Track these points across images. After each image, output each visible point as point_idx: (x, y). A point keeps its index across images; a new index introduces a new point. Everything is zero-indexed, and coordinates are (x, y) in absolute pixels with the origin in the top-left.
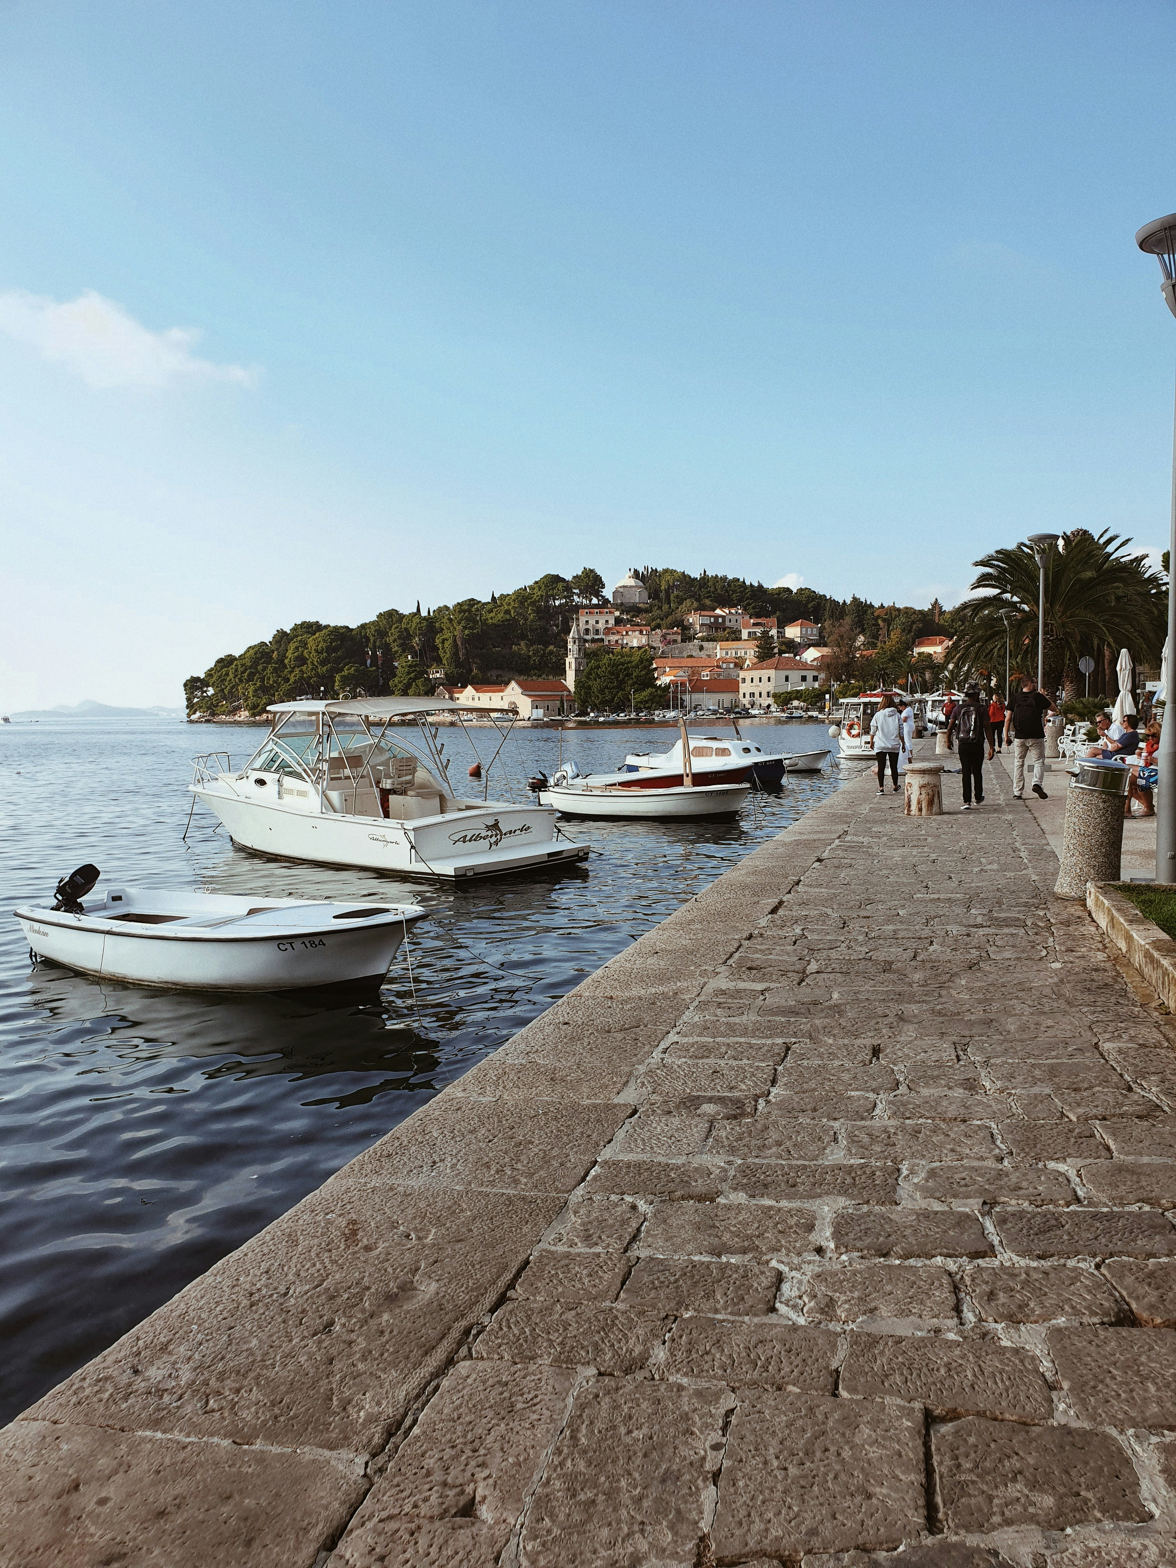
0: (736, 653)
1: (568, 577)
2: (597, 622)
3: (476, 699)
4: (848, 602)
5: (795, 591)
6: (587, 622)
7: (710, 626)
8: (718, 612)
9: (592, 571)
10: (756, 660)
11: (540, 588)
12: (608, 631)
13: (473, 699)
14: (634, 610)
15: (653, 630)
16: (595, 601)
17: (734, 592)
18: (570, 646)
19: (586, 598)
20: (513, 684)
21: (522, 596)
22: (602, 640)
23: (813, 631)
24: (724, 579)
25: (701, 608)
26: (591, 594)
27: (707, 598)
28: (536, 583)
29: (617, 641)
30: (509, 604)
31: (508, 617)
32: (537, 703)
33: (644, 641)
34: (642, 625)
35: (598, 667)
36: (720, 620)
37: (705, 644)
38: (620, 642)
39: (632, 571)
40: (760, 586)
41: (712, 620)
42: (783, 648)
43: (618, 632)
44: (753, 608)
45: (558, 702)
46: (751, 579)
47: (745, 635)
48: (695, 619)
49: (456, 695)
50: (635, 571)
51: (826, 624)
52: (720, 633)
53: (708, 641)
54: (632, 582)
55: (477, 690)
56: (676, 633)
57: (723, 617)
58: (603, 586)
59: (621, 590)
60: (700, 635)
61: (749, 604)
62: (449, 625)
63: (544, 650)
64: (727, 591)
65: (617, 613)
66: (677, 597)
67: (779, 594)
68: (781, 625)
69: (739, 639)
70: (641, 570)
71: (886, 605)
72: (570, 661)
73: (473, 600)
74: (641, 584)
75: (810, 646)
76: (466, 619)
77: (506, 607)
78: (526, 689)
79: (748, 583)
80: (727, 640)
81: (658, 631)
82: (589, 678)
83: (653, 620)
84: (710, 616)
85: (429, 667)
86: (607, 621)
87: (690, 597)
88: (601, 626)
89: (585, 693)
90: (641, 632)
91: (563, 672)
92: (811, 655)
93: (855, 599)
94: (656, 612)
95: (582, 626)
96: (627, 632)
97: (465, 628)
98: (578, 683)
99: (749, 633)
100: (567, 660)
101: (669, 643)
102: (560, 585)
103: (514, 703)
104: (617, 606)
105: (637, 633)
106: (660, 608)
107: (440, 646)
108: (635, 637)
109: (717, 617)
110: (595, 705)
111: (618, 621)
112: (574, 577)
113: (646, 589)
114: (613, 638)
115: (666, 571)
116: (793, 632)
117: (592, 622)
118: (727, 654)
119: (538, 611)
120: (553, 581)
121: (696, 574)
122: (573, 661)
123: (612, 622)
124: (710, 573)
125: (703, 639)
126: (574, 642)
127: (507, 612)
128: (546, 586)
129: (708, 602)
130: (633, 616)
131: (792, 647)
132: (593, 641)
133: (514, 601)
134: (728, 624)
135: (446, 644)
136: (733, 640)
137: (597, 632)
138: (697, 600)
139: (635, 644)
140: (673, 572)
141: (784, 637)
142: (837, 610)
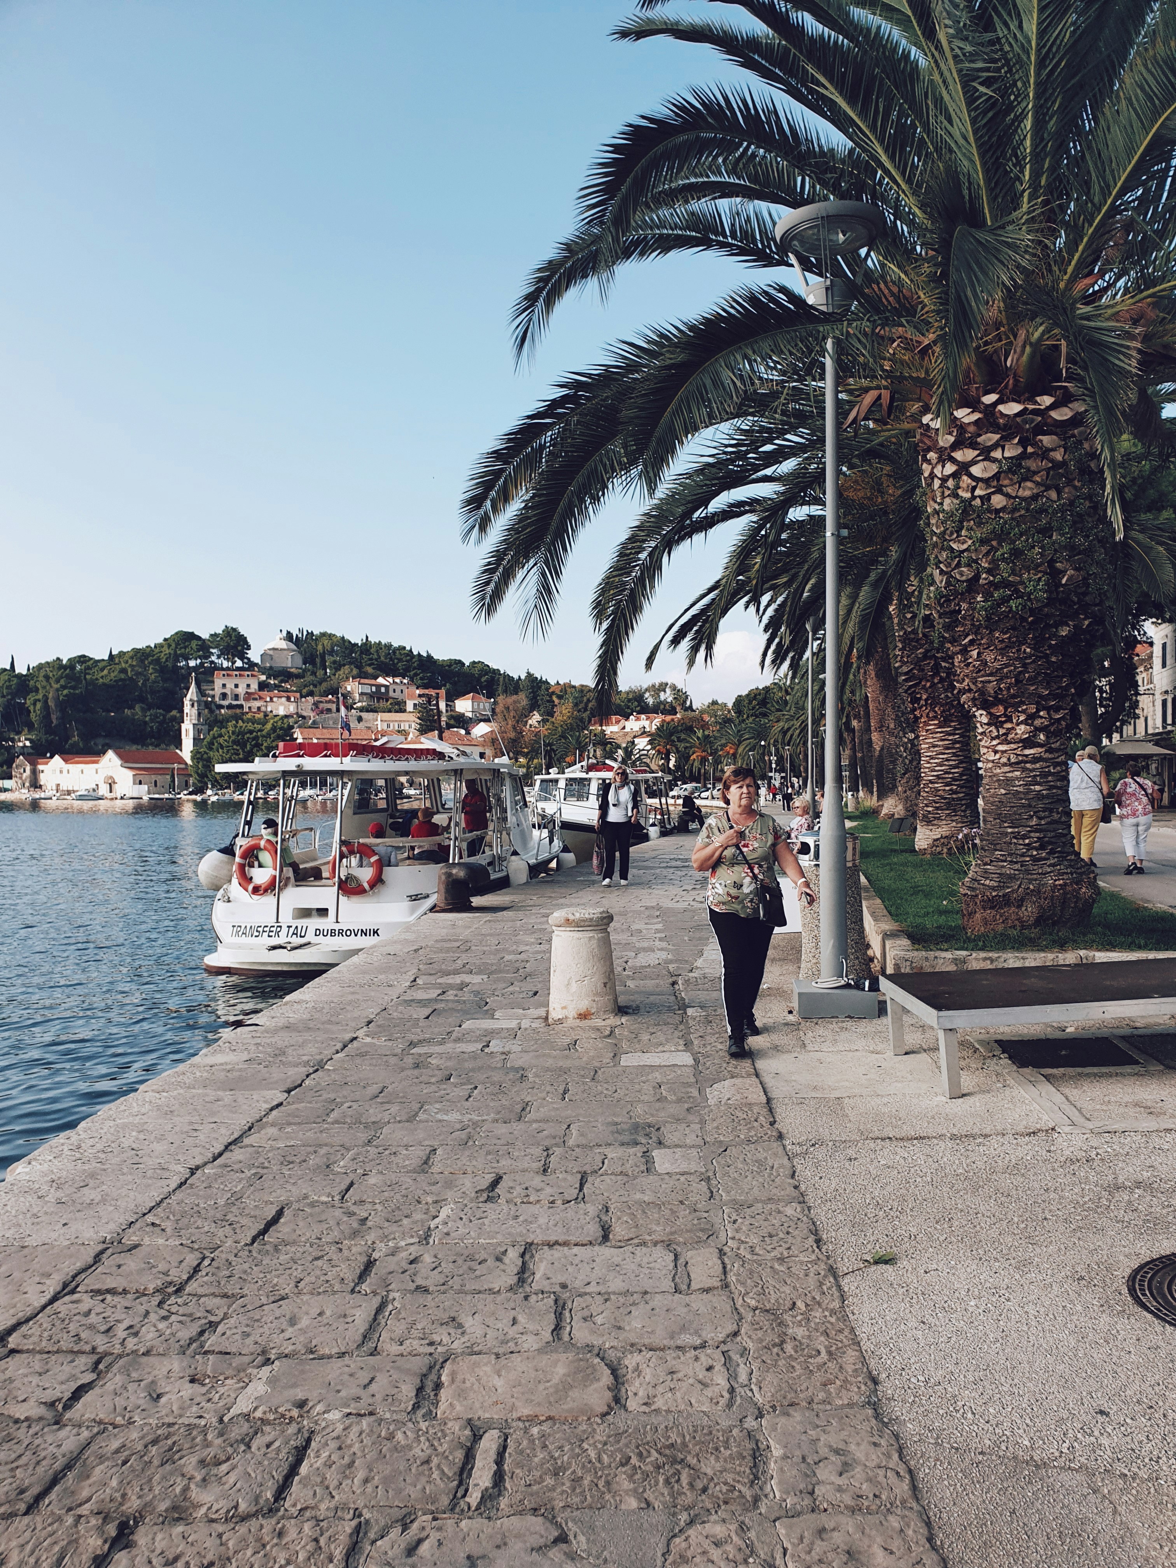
0: (399, 726)
1: (205, 635)
2: (236, 686)
3: (65, 772)
4: (523, 677)
5: (467, 664)
6: (224, 685)
7: (371, 696)
8: (381, 680)
9: (235, 630)
10: (417, 733)
11: (169, 646)
12: (249, 696)
13: (61, 772)
14: (284, 675)
15: (302, 696)
16: (239, 663)
17: (400, 660)
18: (187, 710)
19: (228, 660)
20: (110, 754)
22: (241, 706)
23: (485, 705)
24: (389, 646)
25: (362, 675)
26: (234, 656)
27: (370, 665)
28: (169, 640)
29: (259, 708)
30: (127, 662)
31: (123, 676)
32: (141, 777)
33: (292, 708)
34: (293, 691)
36: (383, 690)
37: (364, 715)
38: (263, 709)
39: (285, 633)
40: (429, 657)
41: (374, 689)
42: (452, 722)
43: (261, 698)
44: (421, 679)
45: (168, 777)
46: (419, 648)
47: (410, 706)
48: (353, 687)
49: (41, 767)
50: (288, 633)
51: (500, 699)
52: (383, 704)
53: (367, 711)
54: (283, 645)
55: (66, 761)
56: (330, 701)
57: (386, 687)
58: (249, 648)
59: (271, 652)
60: (359, 705)
61: (416, 675)
62: (43, 684)
64: (391, 659)
65: (263, 678)
66: (334, 662)
67: (450, 666)
68: (451, 698)
69: (404, 711)
70: (295, 632)
71: (561, 682)
72: (188, 727)
74: (294, 647)
75: (481, 721)
76: (67, 676)
77: (124, 665)
78: (127, 760)
79: (415, 653)
80: (390, 711)
81: (309, 698)
83: (305, 686)
84: (372, 685)
86: (248, 686)
87: (350, 663)
88: (241, 690)
89: (202, 764)
90: (288, 699)
91: (178, 743)
92: (481, 730)
93: (529, 675)
94: (309, 678)
95: (218, 690)
96: (271, 699)
97: (64, 687)
98: (196, 754)
99: (415, 705)
100: (184, 727)
101: (322, 712)
102: (194, 644)
103: (111, 777)
104: (263, 670)
105: (284, 699)
106: (314, 673)
107: (31, 708)
108: (282, 704)
109: (379, 686)
111: (262, 686)
112: (211, 635)
113: (300, 652)
114: (256, 704)
115: (323, 635)
116: (464, 706)
117: (230, 685)
118: (388, 726)
119: (162, 670)
120: (186, 638)
121: (356, 639)
122: (191, 727)
123: (254, 687)
124: (373, 639)
125: (362, 709)
126: (194, 707)
127: (123, 671)
128: (178, 644)
129: (370, 670)
130: (282, 682)
131: (461, 721)
132: (230, 707)
133: (132, 658)
134: (391, 694)
135: (38, 706)
136: (396, 712)
137: (236, 697)
138: (359, 667)
139: (281, 712)
140: (331, 636)
141: (453, 710)
142: (512, 685)
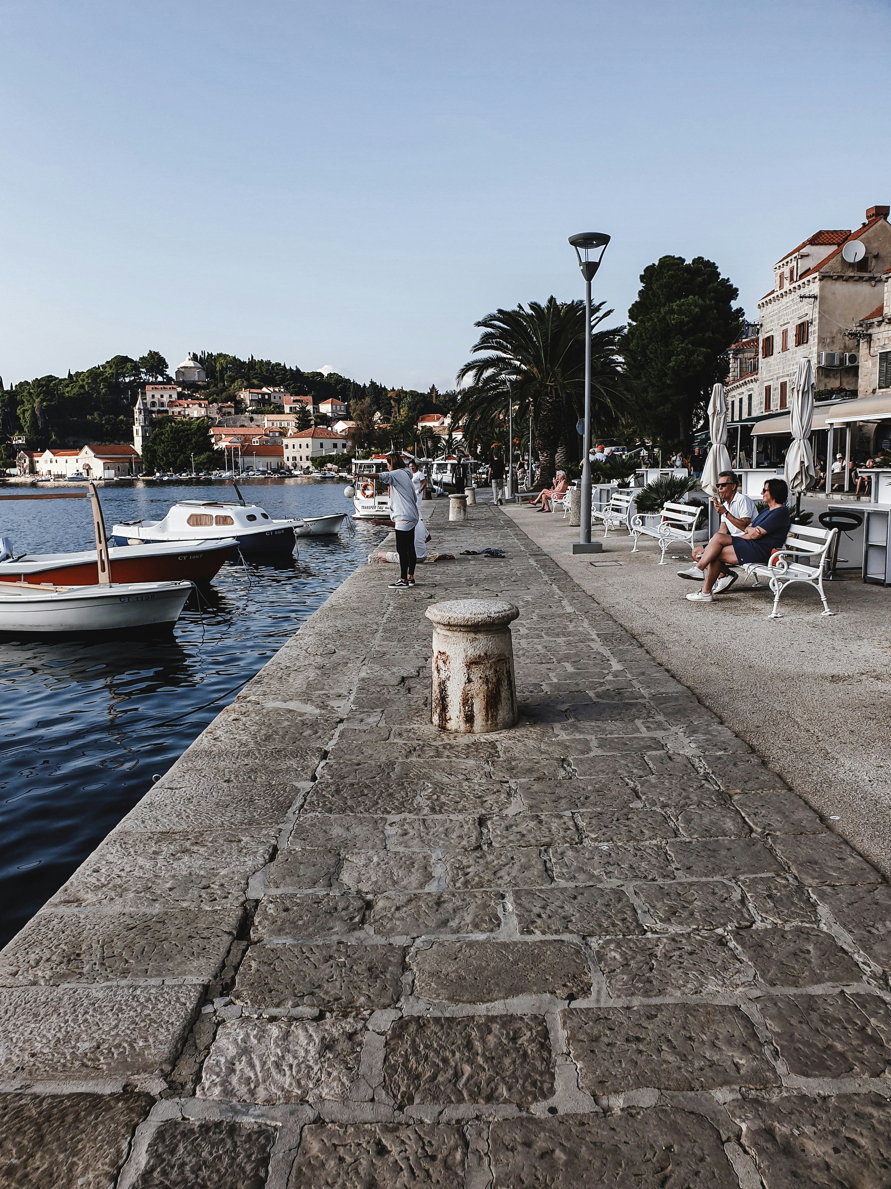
0: (281, 424)
1: (136, 359)
2: (162, 396)
3: (54, 461)
4: (367, 385)
5: (326, 375)
6: (153, 396)
7: (258, 402)
8: (265, 390)
9: (157, 354)
10: (296, 430)
11: (111, 367)
12: (171, 404)
13: (51, 462)
14: (193, 387)
15: (210, 403)
16: (160, 379)
17: (277, 374)
18: (136, 416)
19: (152, 376)
20: (86, 449)
21: (94, 374)
22: (167, 411)
23: (341, 407)
24: (268, 363)
25: (251, 386)
26: (156, 374)
27: (255, 378)
28: (108, 362)
29: (179, 412)
30: (83, 380)
31: (82, 391)
32: (109, 465)
33: (203, 412)
34: (201, 399)
35: (162, 434)
36: (267, 397)
37: (255, 416)
38: (182, 413)
39: (192, 355)
40: (298, 370)
41: (260, 396)
42: (318, 421)
43: (180, 405)
44: (293, 388)
45: (127, 464)
46: (290, 365)
47: (287, 409)
48: (245, 395)
49: (36, 459)
50: (194, 354)
51: (352, 402)
52: (267, 408)
53: (257, 413)
54: (191, 364)
55: (54, 454)
56: (230, 407)
57: (269, 394)
58: (167, 367)
59: (183, 370)
60: (250, 408)
61: (289, 385)
62: (28, 398)
63: (115, 420)
64: (271, 373)
65: (180, 389)
66: (230, 376)
67: (313, 377)
68: (316, 402)
69: (283, 413)
70: (199, 354)
71: (396, 389)
72: (137, 428)
73: (51, 376)
74: (199, 365)
75: (339, 420)
76: (44, 392)
77: (81, 383)
78: (98, 453)
79: (288, 368)
80: (273, 413)
81: (214, 404)
82: (155, 444)
83: (211, 395)
84: (258, 394)
85: (13, 434)
86: (170, 396)
87: (241, 377)
88: (166, 399)
89: (151, 456)
90: (200, 405)
91: (132, 440)
92: (340, 426)
93: (373, 384)
94: (213, 389)
95: (149, 399)
96: (188, 405)
97: (43, 400)
98: (144, 448)
99: (291, 408)
100: (135, 428)
101: (224, 414)
102: (129, 365)
103: (88, 465)
104: (179, 384)
105: (197, 406)
106: (216, 386)
107: (21, 416)
108: (195, 409)
109: (263, 394)
110: (161, 466)
111: (180, 396)
112: (141, 358)
113: (204, 369)
114: (177, 410)
115: (220, 355)
116: (325, 408)
117: (157, 396)
118: (273, 424)
119: (109, 386)
120: (121, 362)
121: (245, 358)
122: (140, 428)
123: (175, 396)
124: (257, 358)
125: (253, 412)
126: (140, 413)
127: (82, 387)
128: (117, 365)
129: (255, 381)
130: (193, 392)
131: (325, 420)
132: (159, 412)
133: (88, 377)
134: (272, 400)
135: (27, 414)
136: (278, 413)
137: (162, 405)
138: (248, 380)
139: (195, 415)
140: (225, 356)
141: (318, 412)
142: (358, 391)
